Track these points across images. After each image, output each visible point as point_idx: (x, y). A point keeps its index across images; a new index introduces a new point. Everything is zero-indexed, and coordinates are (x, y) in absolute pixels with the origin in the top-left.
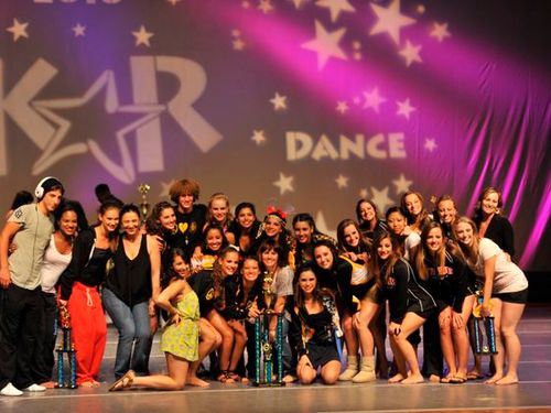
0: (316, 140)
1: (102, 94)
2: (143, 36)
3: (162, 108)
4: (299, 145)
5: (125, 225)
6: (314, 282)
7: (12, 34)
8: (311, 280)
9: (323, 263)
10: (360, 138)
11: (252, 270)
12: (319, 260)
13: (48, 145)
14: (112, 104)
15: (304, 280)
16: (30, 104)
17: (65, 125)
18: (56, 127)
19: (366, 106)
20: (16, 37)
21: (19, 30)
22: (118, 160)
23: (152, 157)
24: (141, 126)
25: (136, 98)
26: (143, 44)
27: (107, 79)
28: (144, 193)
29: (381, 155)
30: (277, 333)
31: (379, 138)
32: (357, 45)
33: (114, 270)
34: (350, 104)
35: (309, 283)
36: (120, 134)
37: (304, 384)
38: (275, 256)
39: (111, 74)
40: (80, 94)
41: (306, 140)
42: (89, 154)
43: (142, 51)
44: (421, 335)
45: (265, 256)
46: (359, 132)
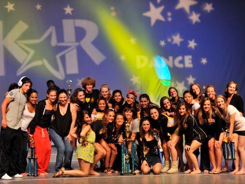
0: (150, 59)
1: (50, 37)
2: (68, 10)
3: (77, 44)
4: (142, 61)
5: (61, 99)
6: (149, 126)
7: (7, 9)
8: (148, 125)
9: (154, 117)
10: (171, 58)
11: (120, 120)
12: (152, 115)
13: (24, 61)
14: (54, 42)
15: (145, 125)
16: (16, 42)
17: (32, 52)
18: (28, 53)
19: (174, 43)
20: (9, 10)
21: (10, 7)
22: (57, 69)
23: (73, 67)
24: (67, 52)
25: (66, 39)
26: (68, 14)
27: (52, 30)
28: (69, 84)
29: (181, 66)
30: (132, 150)
31: (180, 58)
32: (169, 14)
33: (54, 120)
34: (166, 42)
35: (147, 126)
36: (58, 57)
37: (145, 174)
38: (131, 114)
39: (54, 28)
40: (39, 38)
41: (145, 59)
42: (43, 65)
43: (68, 17)
44: (200, 151)
45: (126, 113)
46: (170, 55)
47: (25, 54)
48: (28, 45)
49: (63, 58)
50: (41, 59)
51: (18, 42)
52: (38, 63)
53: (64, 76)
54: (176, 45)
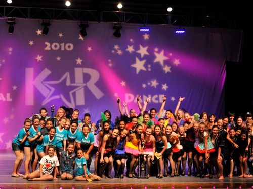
0: (135, 96)
1: (65, 79)
2: (79, 61)
3: (85, 84)
4: (129, 98)
7: (37, 60)
10: (150, 96)
13: (47, 96)
14: (68, 83)
16: (42, 82)
17: (53, 89)
18: (50, 90)
19: (152, 86)
21: (39, 58)
22: (70, 101)
23: (81, 100)
24: (78, 90)
25: (76, 81)
26: (79, 64)
27: (67, 74)
29: (157, 102)
31: (156, 96)
32: (149, 66)
34: (147, 85)
36: (71, 93)
39: (69, 73)
40: (58, 79)
41: (132, 96)
42: (60, 98)
43: (79, 66)
46: (150, 94)
47: (48, 91)
48: (50, 85)
49: (74, 94)
50: (59, 95)
51: (43, 82)
52: (57, 97)
53: (74, 107)
54: (153, 87)
